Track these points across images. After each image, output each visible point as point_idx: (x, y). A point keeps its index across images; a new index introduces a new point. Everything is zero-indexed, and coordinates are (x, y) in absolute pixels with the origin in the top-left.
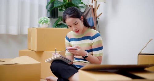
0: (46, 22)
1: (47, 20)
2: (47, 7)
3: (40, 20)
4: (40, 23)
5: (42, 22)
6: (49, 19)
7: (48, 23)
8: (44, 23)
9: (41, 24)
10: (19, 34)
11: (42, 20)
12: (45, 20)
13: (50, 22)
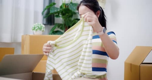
0: (40, 29)
1: (42, 26)
2: (43, 14)
3: (34, 27)
4: (33, 30)
5: (35, 29)
6: (44, 26)
7: (43, 30)
8: (38, 30)
9: (35, 31)
10: (13, 42)
11: (36, 26)
12: (39, 26)
13: (44, 29)
